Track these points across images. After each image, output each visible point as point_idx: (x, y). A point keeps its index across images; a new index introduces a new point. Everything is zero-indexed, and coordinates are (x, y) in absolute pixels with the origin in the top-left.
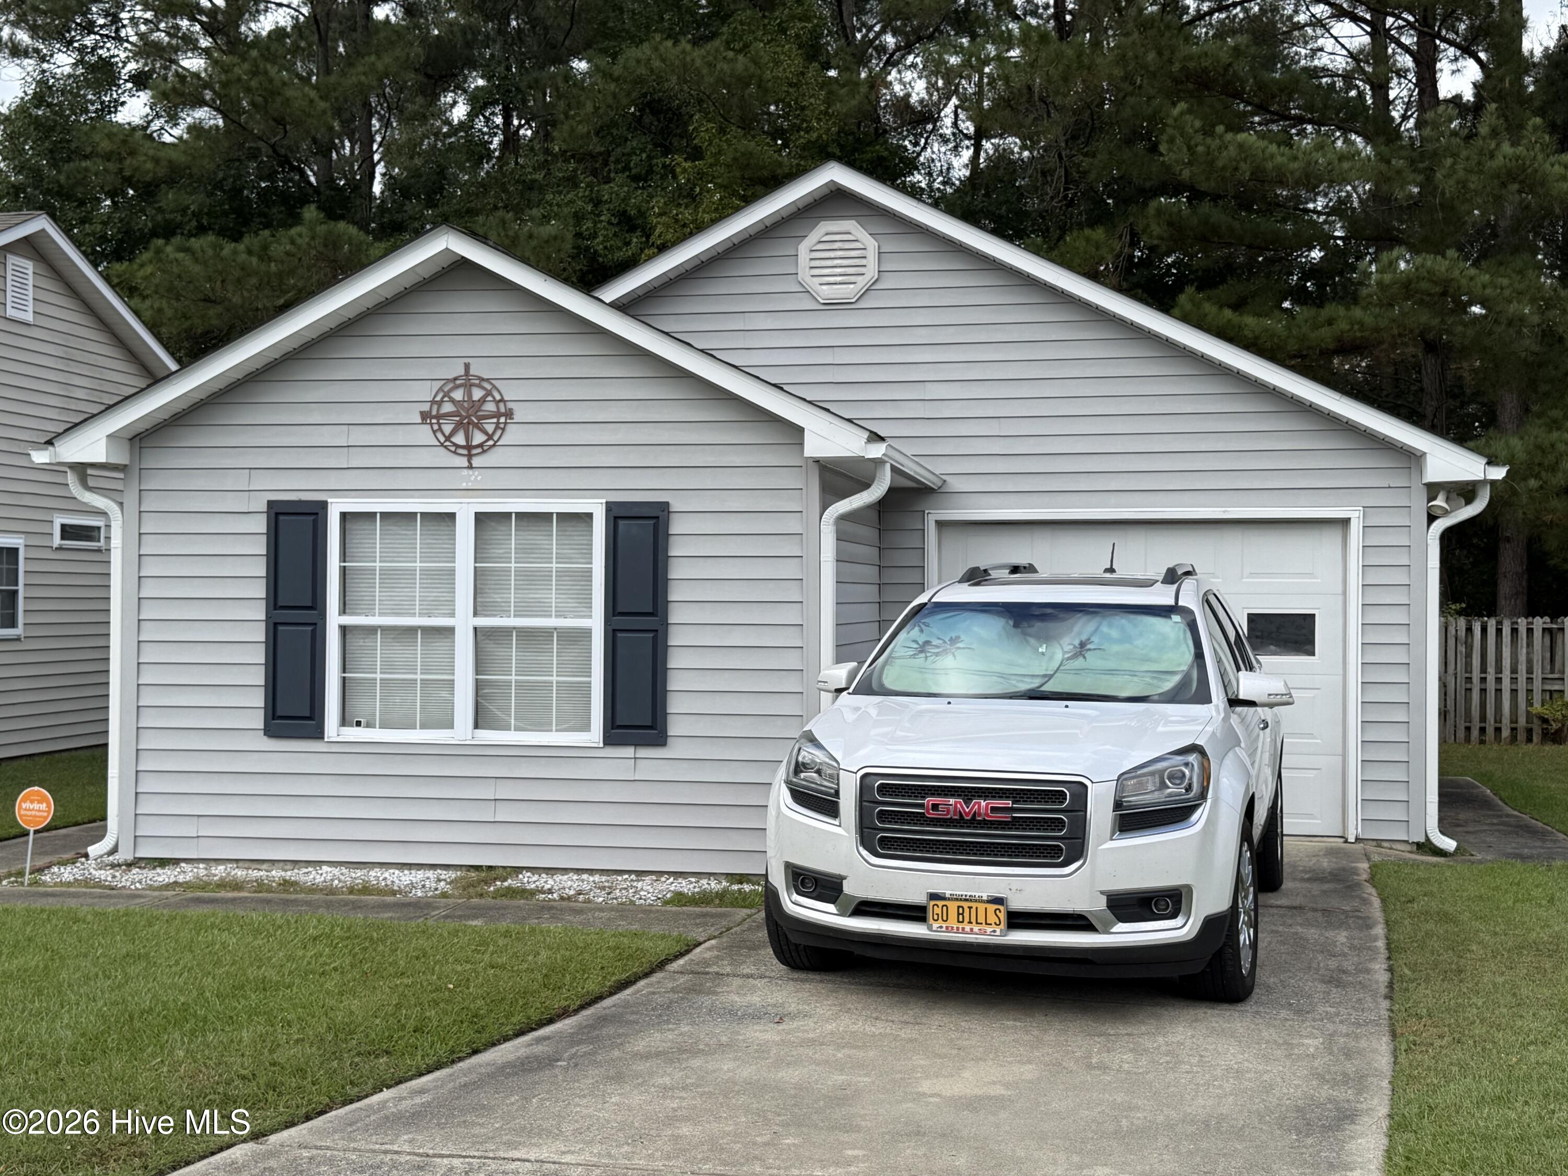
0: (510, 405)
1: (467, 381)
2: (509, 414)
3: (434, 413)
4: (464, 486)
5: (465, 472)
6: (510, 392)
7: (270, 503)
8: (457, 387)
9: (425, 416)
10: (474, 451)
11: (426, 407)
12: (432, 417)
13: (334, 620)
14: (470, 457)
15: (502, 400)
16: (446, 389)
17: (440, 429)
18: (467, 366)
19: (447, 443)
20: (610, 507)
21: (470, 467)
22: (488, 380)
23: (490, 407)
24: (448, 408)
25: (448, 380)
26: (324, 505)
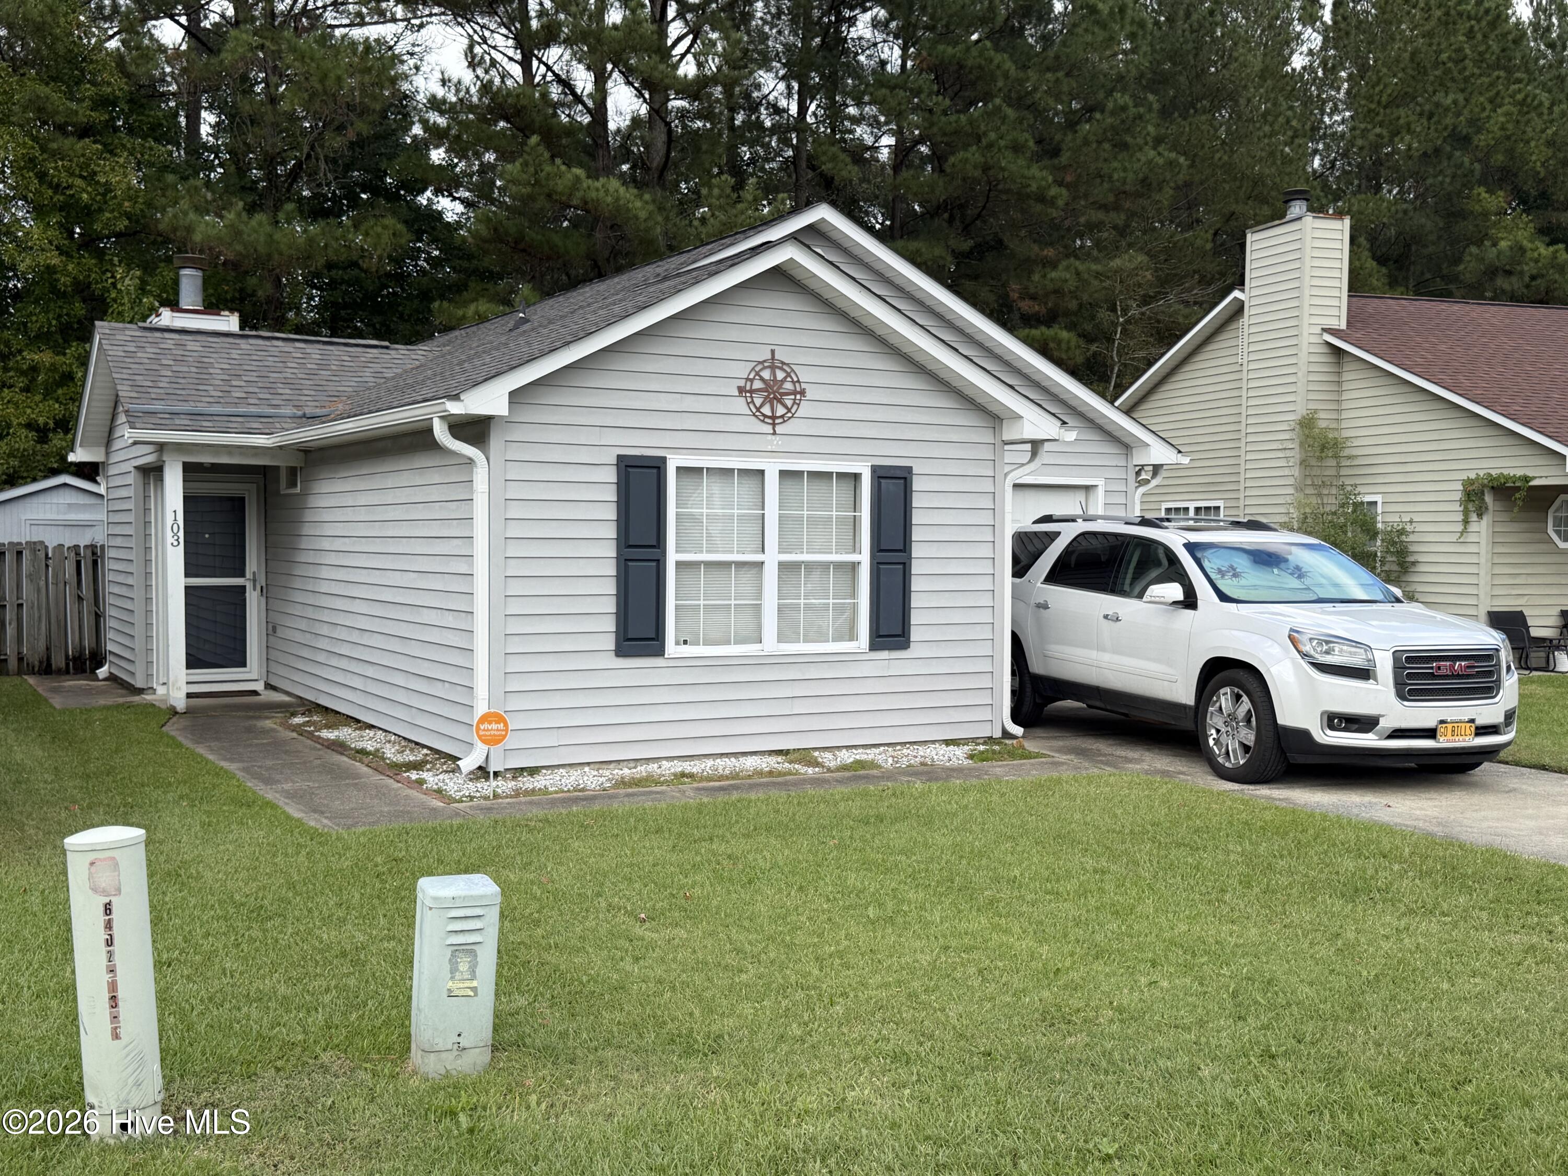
0: (803, 386)
1: (773, 364)
2: (803, 393)
3: (748, 388)
4: (769, 448)
5: (770, 437)
6: (804, 375)
7: (619, 457)
8: (765, 368)
9: (741, 390)
10: (777, 421)
11: (742, 383)
12: (746, 392)
13: (672, 557)
14: (774, 425)
15: (798, 381)
16: (757, 369)
17: (753, 402)
18: (773, 352)
19: (757, 414)
20: (874, 469)
21: (774, 433)
22: (788, 365)
23: (788, 386)
24: (758, 385)
25: (760, 363)
26: (664, 460)
